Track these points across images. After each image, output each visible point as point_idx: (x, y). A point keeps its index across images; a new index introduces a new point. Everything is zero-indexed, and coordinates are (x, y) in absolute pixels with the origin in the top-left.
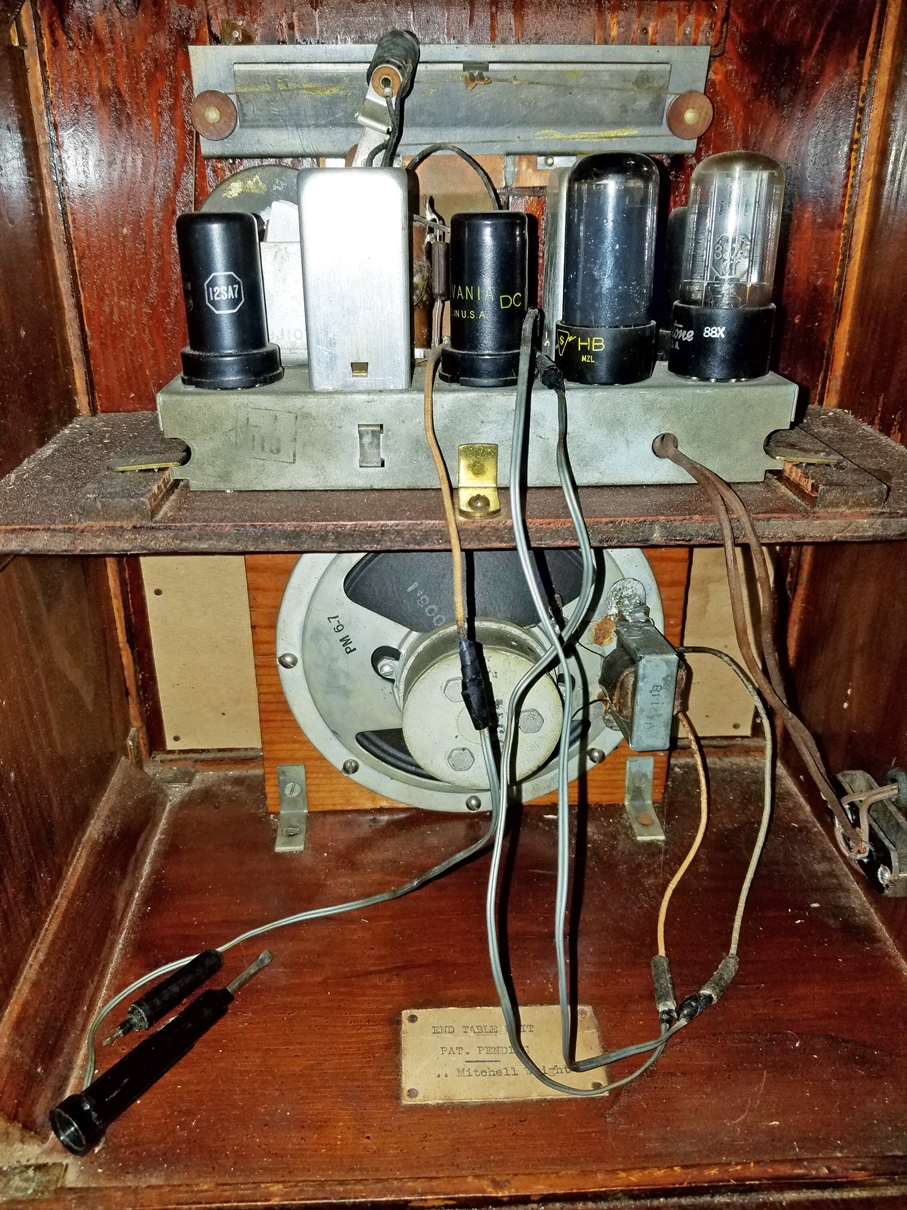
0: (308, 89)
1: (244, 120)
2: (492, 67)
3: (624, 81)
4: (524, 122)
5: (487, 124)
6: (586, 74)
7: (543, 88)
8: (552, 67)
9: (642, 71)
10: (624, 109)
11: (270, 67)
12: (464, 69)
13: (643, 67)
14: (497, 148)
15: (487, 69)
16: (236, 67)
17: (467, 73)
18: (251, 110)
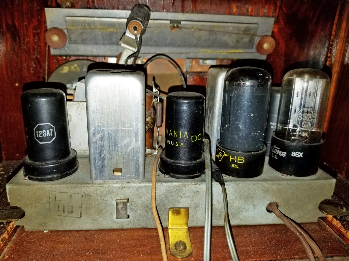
0: (100, 28)
1: (71, 41)
2: (182, 22)
3: (239, 31)
4: (196, 46)
5: (179, 46)
6: (223, 27)
7: (204, 32)
8: (209, 24)
9: (246, 27)
10: (238, 41)
11: (82, 19)
12: (170, 23)
13: (247, 25)
14: (183, 56)
15: (180, 23)
16: (67, 18)
17: (171, 25)
18: (73, 36)
